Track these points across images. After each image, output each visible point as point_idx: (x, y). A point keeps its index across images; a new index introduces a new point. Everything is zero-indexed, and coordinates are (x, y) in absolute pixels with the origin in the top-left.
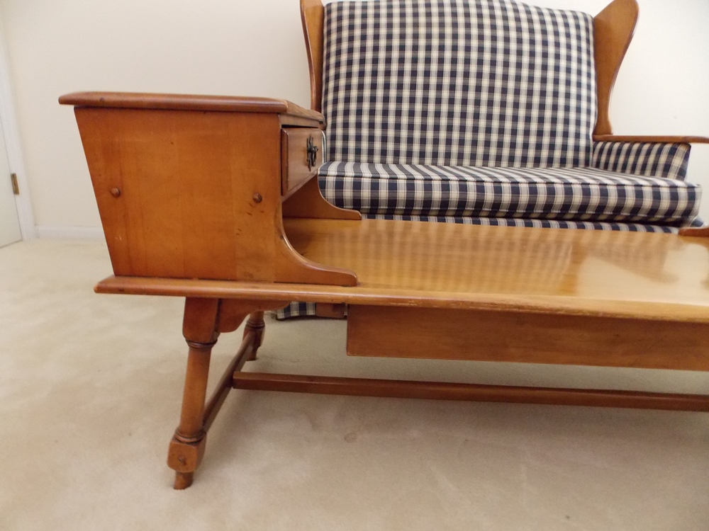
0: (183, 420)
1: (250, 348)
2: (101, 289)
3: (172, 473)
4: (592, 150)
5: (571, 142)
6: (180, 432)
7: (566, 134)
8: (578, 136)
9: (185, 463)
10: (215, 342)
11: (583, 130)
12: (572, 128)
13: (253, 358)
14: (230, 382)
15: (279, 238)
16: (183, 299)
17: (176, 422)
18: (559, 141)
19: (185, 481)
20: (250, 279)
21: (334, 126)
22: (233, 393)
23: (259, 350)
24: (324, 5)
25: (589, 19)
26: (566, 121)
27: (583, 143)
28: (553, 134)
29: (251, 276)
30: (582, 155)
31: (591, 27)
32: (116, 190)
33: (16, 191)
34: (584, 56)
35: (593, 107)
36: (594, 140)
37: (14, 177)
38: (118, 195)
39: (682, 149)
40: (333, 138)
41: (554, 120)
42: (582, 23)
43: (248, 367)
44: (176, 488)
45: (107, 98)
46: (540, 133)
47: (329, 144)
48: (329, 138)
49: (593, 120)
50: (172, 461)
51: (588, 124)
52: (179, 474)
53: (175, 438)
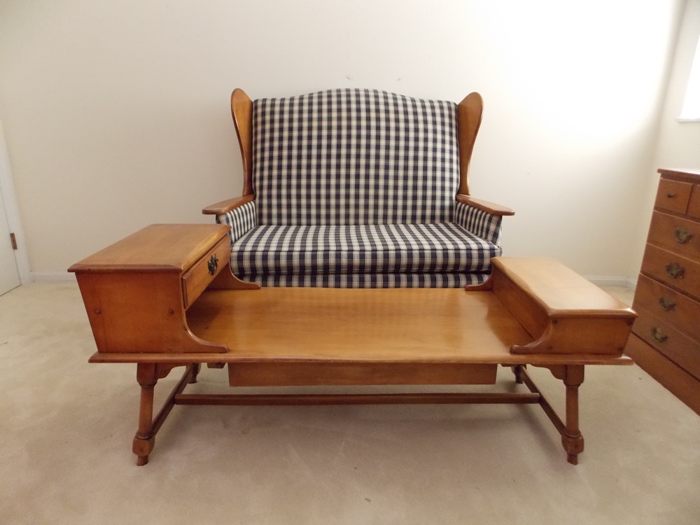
0: (140, 427)
1: (191, 375)
2: (92, 361)
3: (136, 457)
4: (454, 208)
5: (438, 203)
6: (139, 433)
7: (434, 198)
8: (443, 198)
9: (142, 450)
10: (156, 383)
11: (447, 194)
12: (439, 193)
13: (194, 381)
14: (173, 401)
15: (184, 331)
16: (136, 364)
17: (136, 428)
18: (429, 203)
19: (144, 461)
20: (170, 352)
21: (261, 197)
22: (176, 408)
23: (198, 375)
24: (253, 100)
25: (453, 106)
26: (434, 188)
27: (447, 203)
28: (424, 198)
29: (171, 350)
30: (447, 213)
31: (453, 114)
32: (98, 311)
33: (15, 247)
34: (447, 138)
35: (455, 176)
36: (456, 199)
37: (12, 236)
38: (100, 313)
39: (495, 219)
40: (261, 206)
41: (425, 188)
42: (446, 112)
43: (189, 389)
44: (138, 465)
45: (91, 268)
46: (415, 198)
47: (257, 211)
48: (257, 206)
49: (455, 185)
50: (135, 450)
51: (451, 189)
52: (139, 457)
53: (136, 437)
